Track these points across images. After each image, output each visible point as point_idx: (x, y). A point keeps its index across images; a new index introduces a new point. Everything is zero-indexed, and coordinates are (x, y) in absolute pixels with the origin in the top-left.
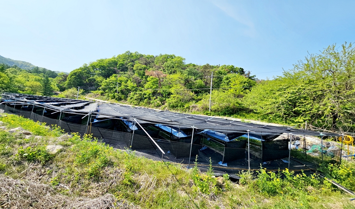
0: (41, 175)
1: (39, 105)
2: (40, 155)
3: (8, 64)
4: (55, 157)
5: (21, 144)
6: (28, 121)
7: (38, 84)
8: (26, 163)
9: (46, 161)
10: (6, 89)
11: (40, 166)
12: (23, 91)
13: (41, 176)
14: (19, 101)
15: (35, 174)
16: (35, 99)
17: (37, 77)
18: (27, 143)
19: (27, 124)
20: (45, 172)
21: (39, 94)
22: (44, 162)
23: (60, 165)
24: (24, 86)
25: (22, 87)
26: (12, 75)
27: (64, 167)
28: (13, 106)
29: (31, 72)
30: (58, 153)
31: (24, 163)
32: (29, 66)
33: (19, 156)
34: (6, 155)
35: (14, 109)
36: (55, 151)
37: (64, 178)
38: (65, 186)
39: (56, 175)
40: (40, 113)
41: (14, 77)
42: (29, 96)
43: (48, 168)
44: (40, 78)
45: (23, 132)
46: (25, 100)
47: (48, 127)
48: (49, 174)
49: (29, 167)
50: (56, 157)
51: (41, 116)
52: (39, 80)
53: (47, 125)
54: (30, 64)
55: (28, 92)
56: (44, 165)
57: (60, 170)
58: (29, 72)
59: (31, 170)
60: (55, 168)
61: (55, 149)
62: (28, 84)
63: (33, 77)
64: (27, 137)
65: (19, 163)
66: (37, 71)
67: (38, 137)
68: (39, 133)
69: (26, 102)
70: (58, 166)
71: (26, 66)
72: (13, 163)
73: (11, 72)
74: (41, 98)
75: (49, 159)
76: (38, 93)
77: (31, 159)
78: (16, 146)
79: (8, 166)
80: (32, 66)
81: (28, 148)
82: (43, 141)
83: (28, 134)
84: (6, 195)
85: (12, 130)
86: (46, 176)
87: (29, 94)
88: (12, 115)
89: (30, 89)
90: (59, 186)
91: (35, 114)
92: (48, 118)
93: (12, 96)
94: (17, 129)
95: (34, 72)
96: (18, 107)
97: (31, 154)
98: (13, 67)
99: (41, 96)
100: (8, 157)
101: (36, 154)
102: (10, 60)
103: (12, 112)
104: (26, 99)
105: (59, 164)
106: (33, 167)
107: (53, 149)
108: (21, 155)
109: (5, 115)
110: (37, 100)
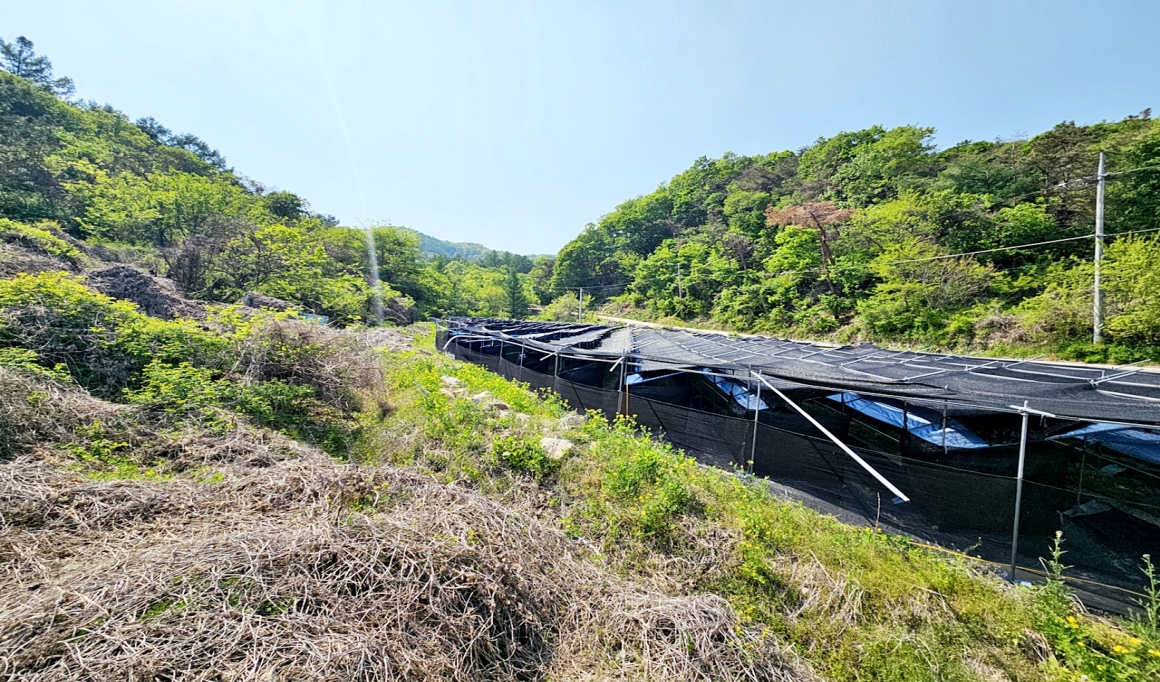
0: (539, 507)
1: (510, 340)
2: (531, 458)
3: (446, 253)
4: (560, 467)
5: (495, 429)
6: (498, 380)
7: (500, 291)
8: (509, 474)
9: (545, 476)
10: (450, 309)
11: (534, 485)
12: (476, 311)
13: (540, 510)
14: (475, 333)
15: (528, 503)
16: (498, 326)
17: (497, 275)
18: (505, 428)
19: (497, 385)
20: (546, 500)
21: (503, 316)
22: (541, 476)
23: (573, 490)
24: (476, 300)
25: (473, 301)
26: (455, 278)
27: (581, 496)
28: (466, 345)
29: (484, 266)
30: (565, 458)
31: (505, 473)
32: (480, 253)
33: (496, 457)
34: (476, 451)
35: (470, 352)
36: (558, 455)
37: (586, 525)
38: (591, 546)
39: (569, 514)
40: (514, 360)
41: (459, 280)
42: (489, 322)
43: (550, 493)
44: (501, 277)
45: (495, 402)
46: (485, 330)
47: (534, 395)
48: (554, 507)
49: (516, 484)
50: (564, 468)
51: (515, 366)
52: (499, 283)
53: (531, 389)
54: (482, 247)
55: (485, 312)
56: (541, 484)
57: (575, 503)
58: (481, 266)
59: (519, 491)
60: (563, 494)
61: (559, 448)
62: (483, 293)
63: (490, 275)
64: (503, 413)
65: (498, 472)
66: (494, 261)
67: (521, 415)
68: (521, 408)
69: (487, 334)
70: (569, 492)
71: (475, 253)
72: (488, 469)
73: (453, 271)
74: (509, 324)
75: (549, 473)
76: (500, 313)
77: (517, 465)
78: (488, 432)
79: (482, 475)
80: (484, 251)
81: (510, 439)
82: (531, 425)
83: (504, 408)
85: (476, 397)
86: (550, 510)
87: (486, 316)
88: (470, 364)
89: (487, 304)
90: (578, 542)
91: (507, 362)
92: (531, 371)
93: (461, 323)
94: (483, 394)
95: (491, 265)
96: (476, 346)
97: (515, 454)
98: (455, 259)
99: (507, 319)
100: (479, 454)
101: (523, 454)
102: (449, 243)
103: (467, 358)
104: (487, 327)
105: (571, 486)
106: (522, 485)
107: (556, 447)
108: (500, 454)
109: (459, 364)
110: (503, 328)
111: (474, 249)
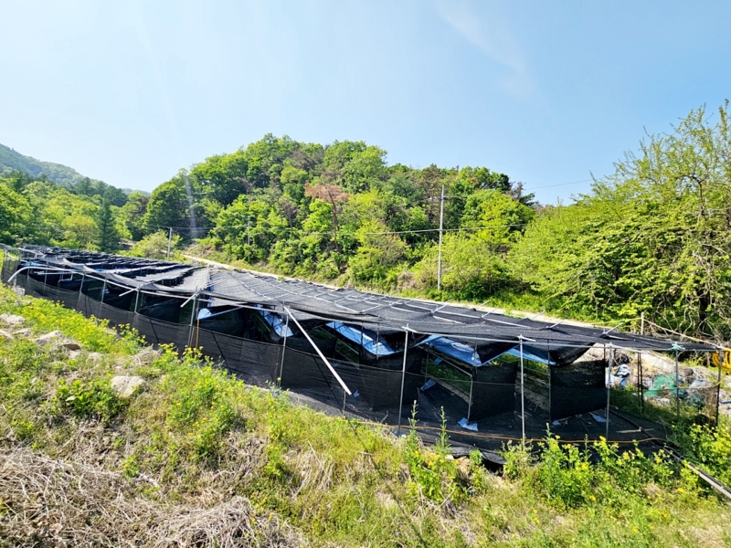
0: (102, 452)
1: (93, 274)
2: (99, 400)
3: (28, 171)
4: (128, 405)
5: (61, 373)
6: (74, 317)
7: (90, 221)
8: (72, 421)
9: (113, 416)
10: (27, 236)
11: (100, 428)
12: (61, 240)
13: (103, 454)
14: (54, 265)
15: (91, 449)
16: (83, 259)
17: (88, 205)
18: (74, 370)
19: (72, 323)
20: (110, 442)
21: (91, 249)
22: (108, 417)
23: (140, 427)
24: (61, 228)
25: (58, 230)
26: (37, 201)
27: (147, 432)
28: (41, 278)
29: (75, 193)
30: (134, 396)
31: (68, 420)
32: (70, 177)
33: (59, 404)
34: (34, 401)
35: (44, 286)
36: (128, 392)
37: (148, 459)
38: (151, 480)
39: (132, 452)
40: (96, 296)
41: (42, 204)
42: (73, 254)
43: (115, 434)
44: (93, 207)
45: (65, 342)
46: (66, 262)
47: (113, 332)
48: (118, 448)
49: (79, 431)
50: (132, 405)
51: (96, 302)
52: (91, 213)
53: (110, 326)
54: (74, 172)
55: (70, 242)
56: (107, 426)
57: (140, 439)
58: (71, 192)
59: (82, 438)
60: (130, 433)
61: (129, 385)
62: (70, 222)
63: (79, 203)
64: (74, 354)
65: (59, 421)
66: (86, 189)
67: (95, 355)
68: (96, 347)
69: (67, 267)
70: (135, 430)
71: (65, 177)
72: (47, 420)
73: (35, 193)
74: (95, 257)
75: (118, 411)
76: (89, 245)
77: (82, 410)
78: (53, 377)
79: (38, 428)
80: (75, 177)
81: (76, 382)
82: (104, 365)
83: (75, 348)
84: (40, 495)
85: (42, 337)
86: (113, 453)
87: (71, 247)
88: (41, 300)
89: (75, 234)
90: (139, 479)
91: (87, 298)
92: (112, 308)
93: (38, 253)
94: (52, 334)
95: (82, 192)
96: (53, 280)
97: (81, 398)
98: (38, 180)
99: (95, 252)
100: (38, 403)
101: (91, 397)
102: (34, 160)
103: (40, 293)
104: (68, 259)
105: (138, 422)
106: (86, 431)
107: (124, 384)
108: (63, 400)
109: (27, 300)
110: (88, 262)
111: (63, 172)
